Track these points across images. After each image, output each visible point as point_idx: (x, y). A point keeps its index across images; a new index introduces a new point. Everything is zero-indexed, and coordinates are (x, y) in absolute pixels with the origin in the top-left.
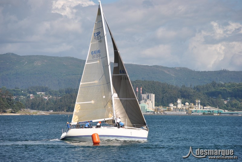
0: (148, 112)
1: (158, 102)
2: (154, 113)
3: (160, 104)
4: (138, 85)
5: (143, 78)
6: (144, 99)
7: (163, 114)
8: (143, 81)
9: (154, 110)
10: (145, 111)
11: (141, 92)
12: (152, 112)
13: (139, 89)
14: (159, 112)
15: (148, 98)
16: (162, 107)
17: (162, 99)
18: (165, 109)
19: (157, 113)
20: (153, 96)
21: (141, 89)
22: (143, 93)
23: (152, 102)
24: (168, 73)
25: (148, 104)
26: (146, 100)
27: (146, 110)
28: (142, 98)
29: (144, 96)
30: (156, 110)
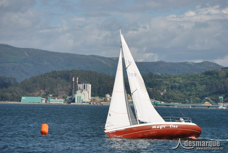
0: (84, 102)
1: (94, 93)
2: (90, 103)
3: (97, 94)
4: (74, 75)
5: (79, 68)
6: (80, 89)
7: (99, 105)
8: (80, 70)
9: (90, 101)
10: (81, 102)
11: (77, 82)
12: (88, 102)
13: (76, 79)
14: (95, 103)
15: (84, 89)
16: (98, 97)
17: (99, 89)
18: (101, 100)
19: (93, 103)
20: (90, 86)
21: (77, 78)
22: (79, 83)
23: (88, 92)
24: (105, 63)
25: (84, 94)
26: (82, 91)
27: (82, 100)
28: (78, 88)
29: (81, 86)
30: (92, 100)
